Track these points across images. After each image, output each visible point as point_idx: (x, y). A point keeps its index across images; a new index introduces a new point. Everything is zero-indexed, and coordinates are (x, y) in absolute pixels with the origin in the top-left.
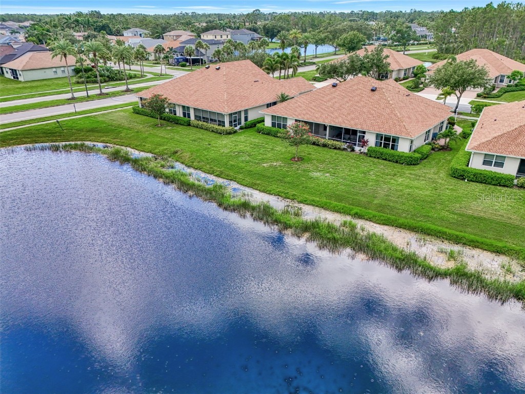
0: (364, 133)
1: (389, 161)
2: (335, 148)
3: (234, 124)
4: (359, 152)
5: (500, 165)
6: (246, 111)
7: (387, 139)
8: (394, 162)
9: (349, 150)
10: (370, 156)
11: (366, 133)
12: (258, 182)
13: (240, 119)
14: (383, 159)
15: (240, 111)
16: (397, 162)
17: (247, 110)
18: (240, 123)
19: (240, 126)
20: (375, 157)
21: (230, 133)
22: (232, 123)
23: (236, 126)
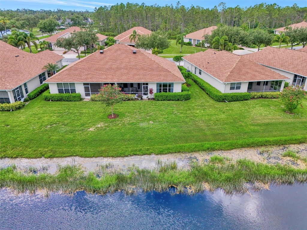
0: (147, 84)
1: (173, 100)
2: (129, 100)
3: (18, 99)
4: (147, 99)
5: (239, 88)
6: (25, 85)
7: (165, 85)
8: (176, 100)
9: (140, 99)
10: (158, 100)
11: (149, 84)
12: (103, 148)
13: (22, 93)
14: (169, 100)
15: (21, 86)
16: (178, 100)
17: (25, 83)
18: (23, 97)
19: (23, 98)
20: (162, 100)
21: (19, 108)
22: (16, 98)
23: (20, 100)
